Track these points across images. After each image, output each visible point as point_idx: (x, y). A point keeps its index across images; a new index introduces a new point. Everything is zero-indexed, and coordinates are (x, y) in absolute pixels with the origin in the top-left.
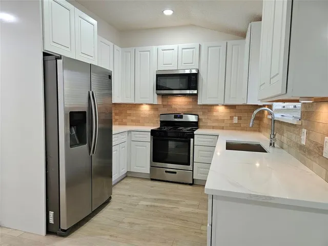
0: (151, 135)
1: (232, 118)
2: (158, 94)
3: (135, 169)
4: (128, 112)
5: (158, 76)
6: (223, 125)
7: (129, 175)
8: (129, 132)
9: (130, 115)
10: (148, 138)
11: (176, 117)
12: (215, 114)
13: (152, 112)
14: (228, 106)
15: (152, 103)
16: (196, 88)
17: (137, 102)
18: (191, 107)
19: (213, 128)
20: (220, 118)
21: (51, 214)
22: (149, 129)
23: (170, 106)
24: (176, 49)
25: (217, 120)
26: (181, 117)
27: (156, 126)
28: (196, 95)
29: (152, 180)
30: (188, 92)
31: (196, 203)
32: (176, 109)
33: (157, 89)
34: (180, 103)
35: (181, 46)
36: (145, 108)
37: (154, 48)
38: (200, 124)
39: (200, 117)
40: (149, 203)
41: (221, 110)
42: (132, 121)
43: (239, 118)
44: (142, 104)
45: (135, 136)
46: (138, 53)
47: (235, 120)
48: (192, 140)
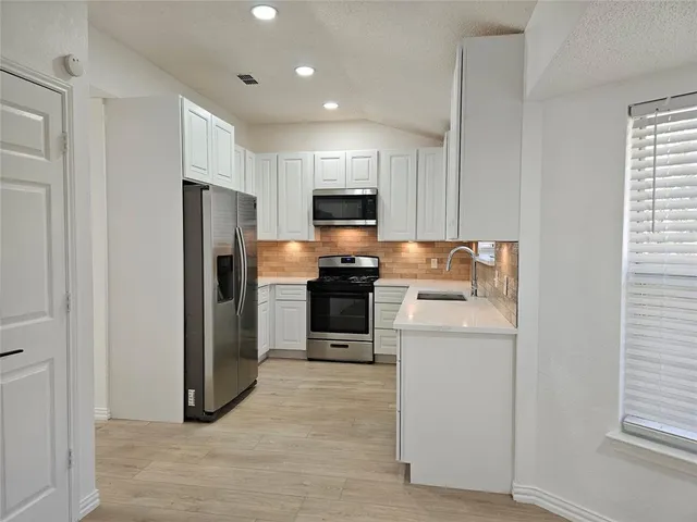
0: (308, 289)
1: (428, 261)
2: (315, 226)
3: (281, 345)
4: (265, 255)
5: (315, 198)
6: (415, 272)
7: (272, 356)
8: (272, 286)
9: (267, 259)
10: (303, 293)
11: (344, 261)
12: (403, 255)
13: (305, 254)
14: (422, 243)
15: (306, 239)
16: (374, 217)
17: (281, 239)
18: (367, 245)
19: (402, 276)
20: (412, 261)
21: (191, 393)
22: (305, 281)
23: (335, 244)
24: (343, 159)
25: (407, 265)
26: (353, 261)
27: (314, 277)
28: (375, 227)
29: (310, 360)
30: (363, 222)
32: (344, 249)
33: (315, 218)
34: (349, 238)
35: (350, 153)
36: (294, 249)
37: (309, 154)
38: (382, 271)
39: (382, 261)
41: (412, 250)
42: (273, 269)
43: (440, 261)
44: (288, 242)
45: (280, 293)
46: (282, 164)
47: (434, 265)
48: (371, 295)
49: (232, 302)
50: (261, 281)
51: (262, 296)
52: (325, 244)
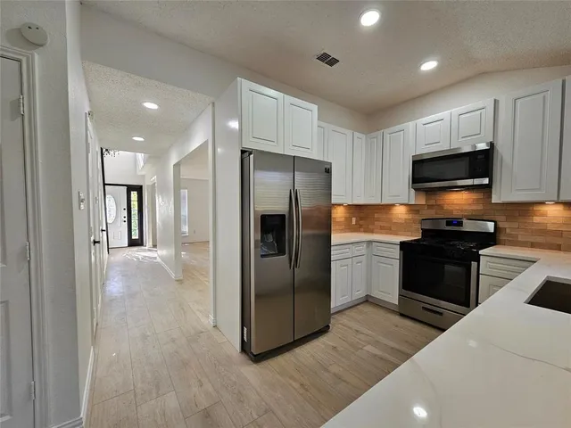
0: (401, 249)
2: (415, 189)
3: (376, 294)
4: (376, 216)
5: (415, 163)
7: (370, 300)
8: (370, 242)
9: (378, 220)
10: (396, 253)
11: (449, 223)
12: (537, 219)
13: (410, 217)
15: (406, 202)
16: (487, 174)
17: (385, 202)
18: (480, 207)
19: (533, 245)
20: (552, 228)
21: (245, 329)
22: (398, 240)
23: (440, 207)
24: (447, 119)
26: (460, 224)
27: (413, 236)
28: (489, 186)
29: (402, 315)
30: (469, 182)
32: (450, 211)
33: (413, 182)
34: (458, 201)
35: (456, 110)
36: (400, 212)
37: (411, 124)
38: (502, 237)
39: (501, 225)
42: (382, 228)
44: (393, 205)
45: (376, 249)
46: (387, 137)
48: (474, 264)
49: (285, 258)
52: (430, 207)
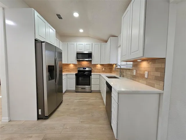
0: (76, 75)
1: (102, 69)
2: (77, 60)
3: (69, 89)
4: (65, 67)
5: (77, 54)
7: (67, 91)
8: (66, 75)
9: (65, 68)
10: (74, 76)
11: (83, 69)
12: (97, 67)
13: (74, 67)
14: (101, 65)
16: (91, 58)
17: (69, 63)
18: (89, 65)
19: (97, 72)
20: (99, 69)
21: (40, 110)
22: (75, 73)
23: (81, 65)
24: (84, 44)
25: (98, 70)
26: (86, 69)
27: (77, 72)
28: (91, 61)
29: (76, 92)
31: (94, 98)
32: (83, 66)
33: (77, 58)
34: (85, 63)
35: (86, 43)
36: (72, 66)
37: (75, 43)
38: (92, 71)
39: (92, 69)
40: (78, 101)
41: (99, 66)
42: (66, 71)
43: (105, 69)
45: (68, 76)
46: (69, 45)
47: (104, 70)
48: (91, 76)
49: (54, 80)
50: (63, 74)
51: (64, 77)
52: (79, 65)
